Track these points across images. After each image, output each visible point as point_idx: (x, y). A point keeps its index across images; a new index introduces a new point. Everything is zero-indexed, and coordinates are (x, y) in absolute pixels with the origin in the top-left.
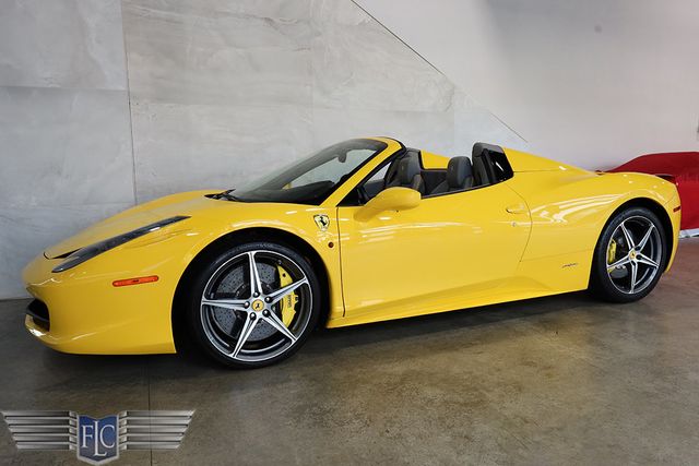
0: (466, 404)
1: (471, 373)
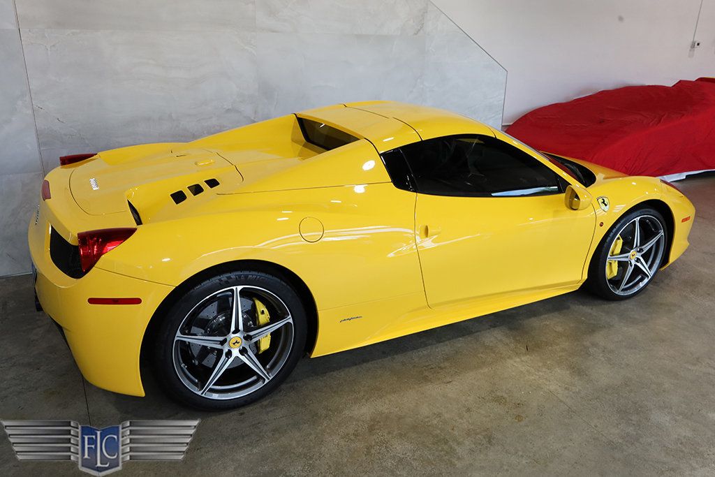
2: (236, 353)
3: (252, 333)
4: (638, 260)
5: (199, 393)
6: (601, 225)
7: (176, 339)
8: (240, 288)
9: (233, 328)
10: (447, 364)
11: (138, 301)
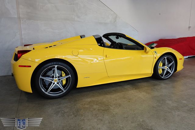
0: (104, 110)
1: (108, 101)
2: (56, 83)
3: (60, 78)
4: (168, 69)
5: (46, 93)
6: (155, 58)
7: (40, 77)
8: (57, 66)
9: (55, 76)
10: (113, 91)
11: (30, 66)
